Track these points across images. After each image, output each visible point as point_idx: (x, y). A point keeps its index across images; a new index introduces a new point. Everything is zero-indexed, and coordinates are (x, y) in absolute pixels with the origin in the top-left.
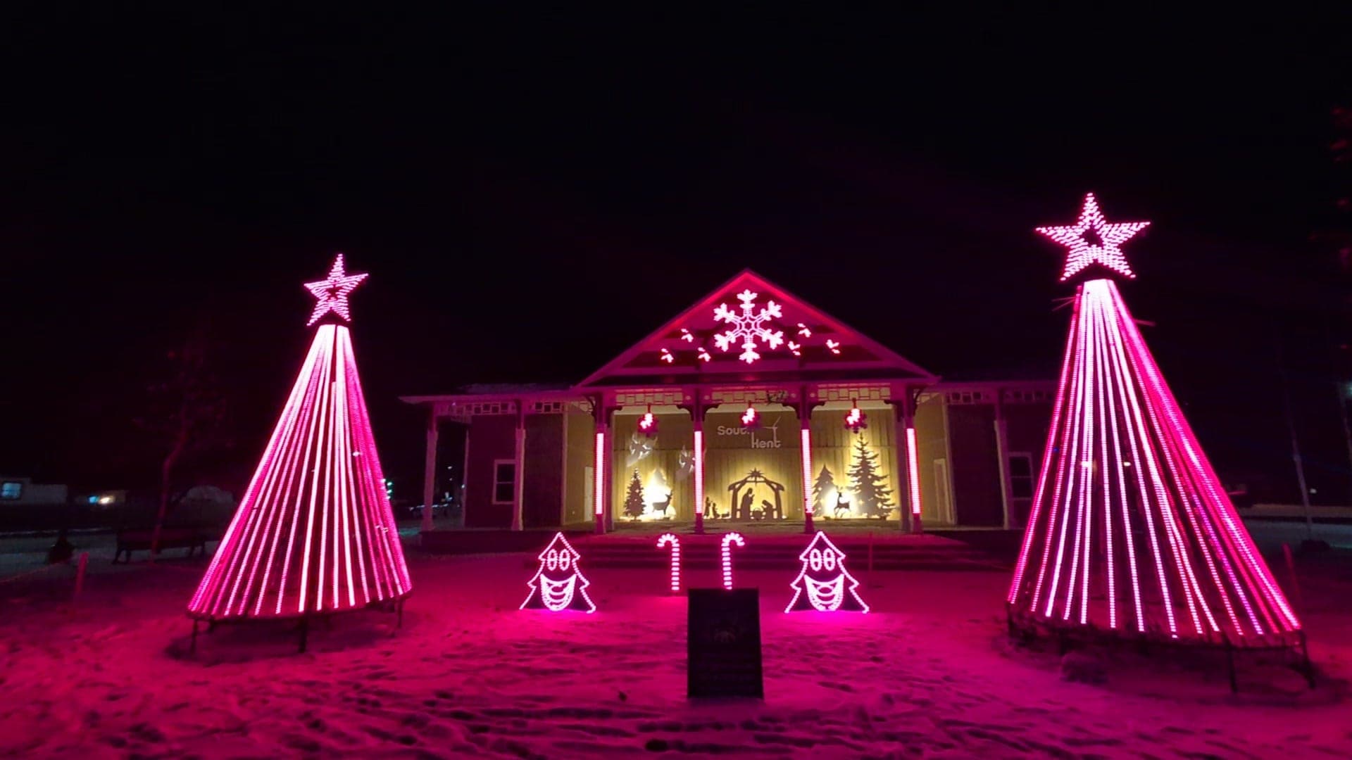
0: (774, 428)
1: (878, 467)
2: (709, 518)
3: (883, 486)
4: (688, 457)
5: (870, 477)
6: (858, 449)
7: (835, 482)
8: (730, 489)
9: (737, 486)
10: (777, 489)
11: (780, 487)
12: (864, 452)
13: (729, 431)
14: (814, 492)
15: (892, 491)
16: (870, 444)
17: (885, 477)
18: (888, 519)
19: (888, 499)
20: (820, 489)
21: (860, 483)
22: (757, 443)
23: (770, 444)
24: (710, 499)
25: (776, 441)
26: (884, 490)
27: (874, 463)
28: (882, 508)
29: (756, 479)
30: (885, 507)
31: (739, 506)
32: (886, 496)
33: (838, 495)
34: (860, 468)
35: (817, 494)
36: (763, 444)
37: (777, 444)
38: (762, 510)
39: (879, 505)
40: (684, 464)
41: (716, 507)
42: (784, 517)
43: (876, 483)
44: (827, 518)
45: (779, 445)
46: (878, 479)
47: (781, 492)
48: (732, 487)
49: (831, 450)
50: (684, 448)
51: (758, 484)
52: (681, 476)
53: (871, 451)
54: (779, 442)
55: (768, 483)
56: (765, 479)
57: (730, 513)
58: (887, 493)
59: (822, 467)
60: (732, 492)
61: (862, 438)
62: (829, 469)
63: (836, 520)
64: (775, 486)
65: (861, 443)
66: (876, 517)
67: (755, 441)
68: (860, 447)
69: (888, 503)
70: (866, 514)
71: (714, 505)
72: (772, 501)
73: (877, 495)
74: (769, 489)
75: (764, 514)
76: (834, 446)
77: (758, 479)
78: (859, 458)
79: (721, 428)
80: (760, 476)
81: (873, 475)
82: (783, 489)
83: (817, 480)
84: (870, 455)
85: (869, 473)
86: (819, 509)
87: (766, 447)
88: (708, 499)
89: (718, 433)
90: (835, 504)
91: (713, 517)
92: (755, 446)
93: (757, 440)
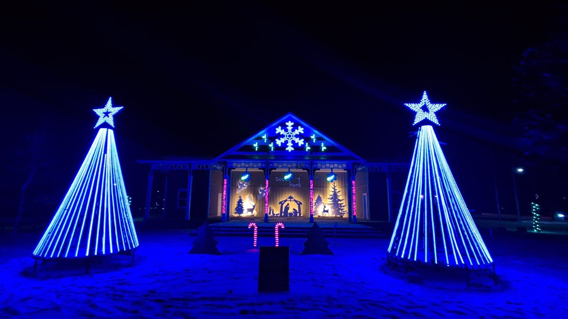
0: (299, 179)
1: (340, 196)
2: (271, 215)
3: (342, 204)
4: (263, 190)
5: (337, 200)
6: (333, 188)
7: (322, 201)
8: (279, 203)
9: (283, 202)
10: (299, 204)
11: (301, 203)
12: (335, 190)
13: (280, 179)
15: (345, 206)
16: (338, 186)
17: (343, 200)
18: (344, 217)
19: (344, 209)
20: (317, 204)
21: (333, 202)
22: (292, 185)
23: (297, 185)
24: (271, 208)
25: (299, 184)
27: (339, 194)
28: (341, 212)
29: (291, 199)
30: (342, 212)
31: (283, 211)
33: (324, 207)
34: (333, 196)
35: (315, 206)
36: (294, 185)
37: (300, 185)
38: (293, 212)
40: (261, 192)
41: (274, 211)
42: (302, 216)
43: (339, 202)
44: (319, 216)
45: (301, 186)
46: (340, 200)
47: (301, 205)
48: (281, 203)
49: (322, 189)
50: (261, 186)
51: (291, 202)
52: (259, 198)
53: (338, 189)
55: (295, 201)
56: (294, 199)
59: (318, 195)
60: (280, 205)
61: (334, 184)
62: (321, 196)
63: (323, 217)
64: (298, 203)
65: (334, 186)
66: (339, 216)
67: (291, 184)
70: (335, 215)
71: (273, 210)
72: (297, 209)
73: (339, 207)
74: (296, 203)
75: (294, 214)
76: (323, 187)
78: (333, 192)
79: (277, 178)
83: (316, 200)
84: (337, 191)
85: (337, 198)
86: (316, 212)
87: (295, 187)
88: (270, 208)
89: (276, 180)
90: (323, 211)
91: (272, 215)
92: (291, 186)
93: (292, 184)
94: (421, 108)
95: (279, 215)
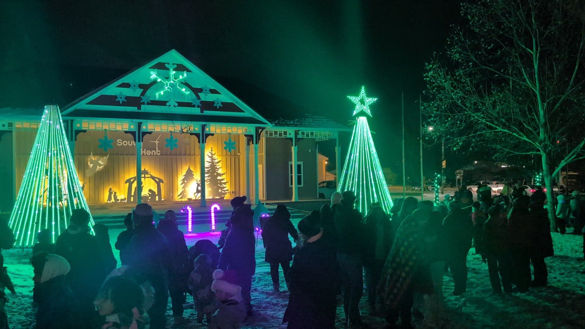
0: (157, 142)
1: (220, 168)
2: (111, 202)
3: (223, 180)
4: (95, 160)
5: (215, 174)
6: (210, 157)
7: (194, 177)
8: (126, 182)
9: (132, 180)
10: (159, 182)
11: (161, 181)
12: (213, 159)
13: (125, 143)
14: (182, 184)
15: (227, 182)
16: (216, 154)
17: (224, 174)
18: (225, 198)
19: (225, 187)
20: (186, 181)
21: (210, 178)
22: (144, 152)
23: (153, 152)
24: (113, 190)
25: (157, 151)
26: (222, 182)
27: (219, 165)
28: (221, 192)
29: (145, 175)
30: (223, 192)
31: (133, 194)
32: (224, 186)
33: (197, 185)
34: (210, 168)
35: (184, 184)
36: (149, 152)
37: (158, 153)
38: (148, 196)
39: (220, 191)
40: (92, 165)
41: (116, 195)
42: (163, 200)
43: (219, 178)
44: (190, 199)
45: (160, 154)
46: (220, 175)
47: (161, 184)
48: (128, 181)
49: (193, 157)
50: (92, 154)
51: (146, 179)
52: (89, 174)
53: (217, 158)
54: (160, 151)
55: (153, 178)
56: (151, 175)
57: (126, 198)
58: (225, 183)
59: (187, 168)
60: (128, 184)
61: (212, 151)
62: (192, 169)
63: (195, 200)
64: (157, 180)
65: (212, 153)
66: (218, 197)
67: (143, 150)
68: (211, 156)
69: (225, 189)
70: (212, 196)
71: (115, 193)
72: (155, 190)
73: (219, 185)
74: (153, 181)
75: (150, 198)
76: (195, 155)
77: (146, 176)
78: (209, 162)
79: (120, 141)
80: (147, 174)
81: (217, 173)
82: (162, 182)
83: (184, 176)
84: (216, 161)
85: (215, 172)
86: (185, 194)
87: (151, 155)
88: (110, 189)
89: (118, 144)
90: (195, 191)
91: (114, 201)
92: (143, 154)
93: (145, 150)
94: (359, 101)
95: (126, 201)
